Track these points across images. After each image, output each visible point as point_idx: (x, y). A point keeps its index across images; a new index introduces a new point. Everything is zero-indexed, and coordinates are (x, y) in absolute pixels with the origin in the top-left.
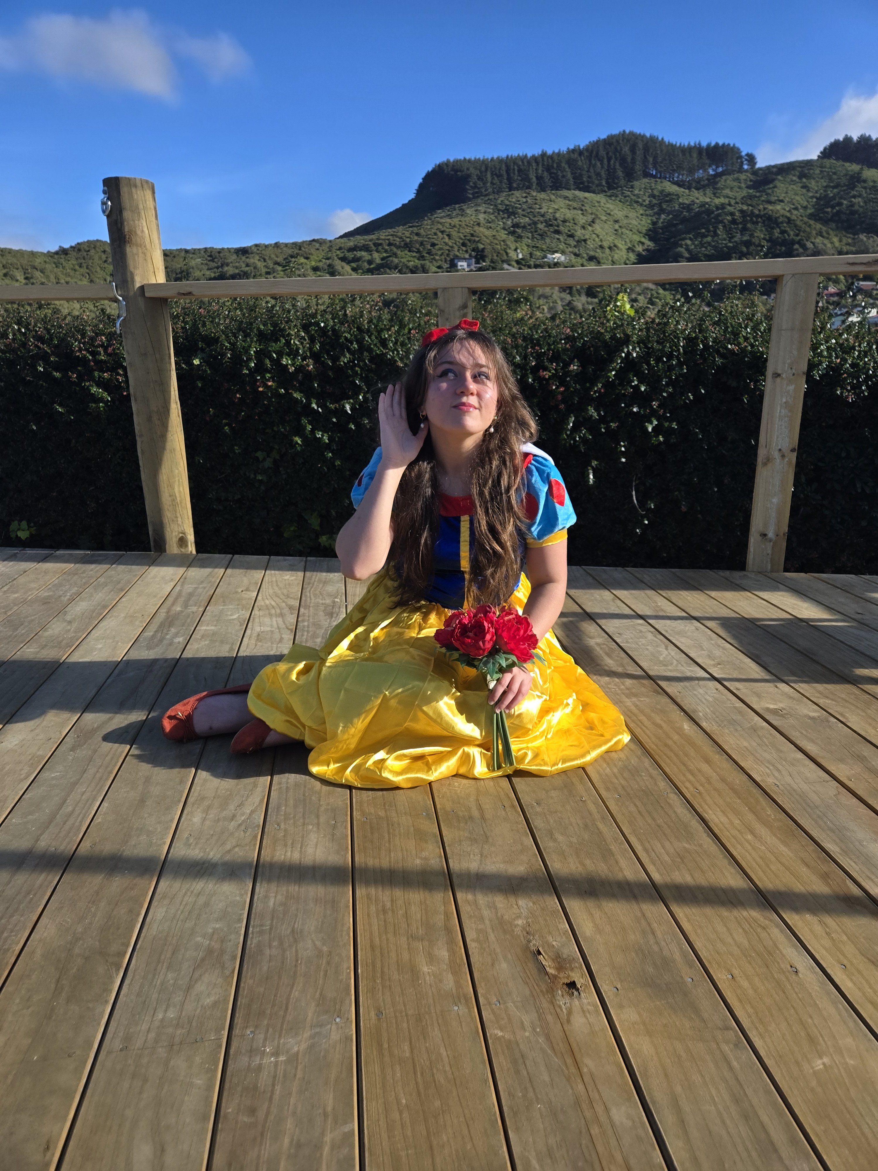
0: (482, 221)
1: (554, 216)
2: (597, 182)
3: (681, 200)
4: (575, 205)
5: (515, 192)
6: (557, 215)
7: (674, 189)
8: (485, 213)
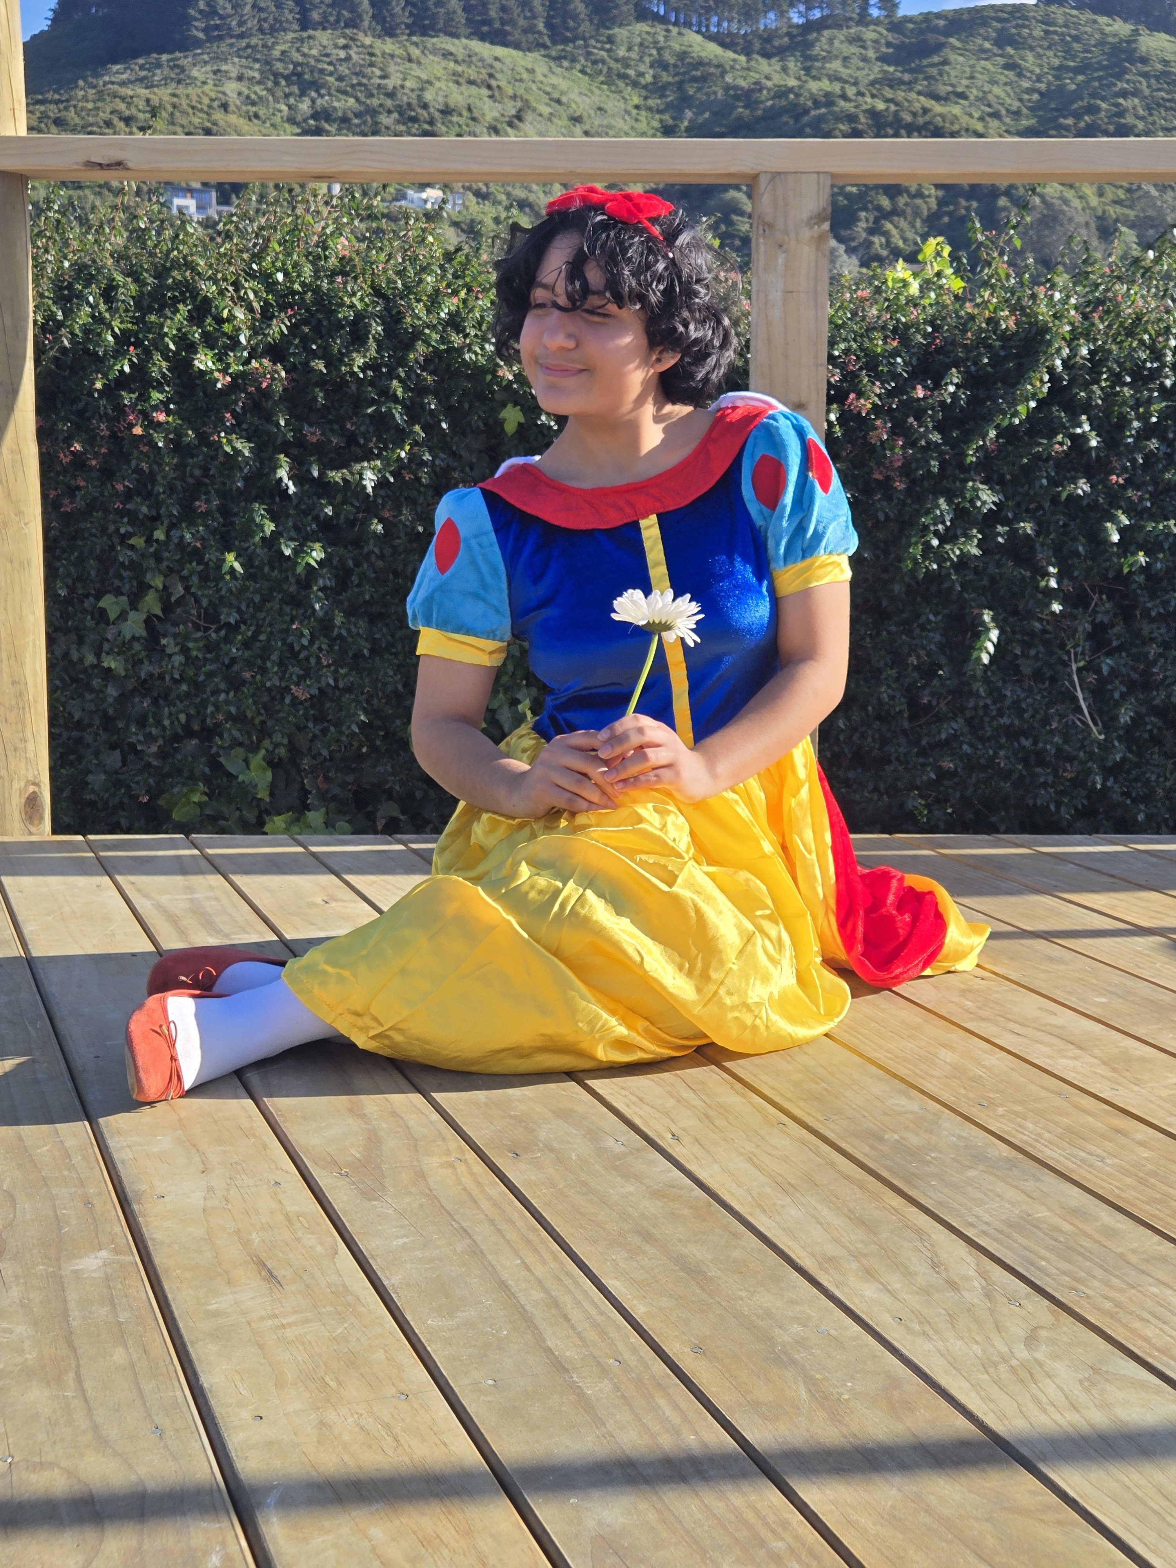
0: (233, 98)
1: (419, 97)
2: (522, 22)
3: (729, 79)
4: (472, 73)
5: (318, 34)
6: (428, 96)
7: (713, 50)
8: (240, 78)
